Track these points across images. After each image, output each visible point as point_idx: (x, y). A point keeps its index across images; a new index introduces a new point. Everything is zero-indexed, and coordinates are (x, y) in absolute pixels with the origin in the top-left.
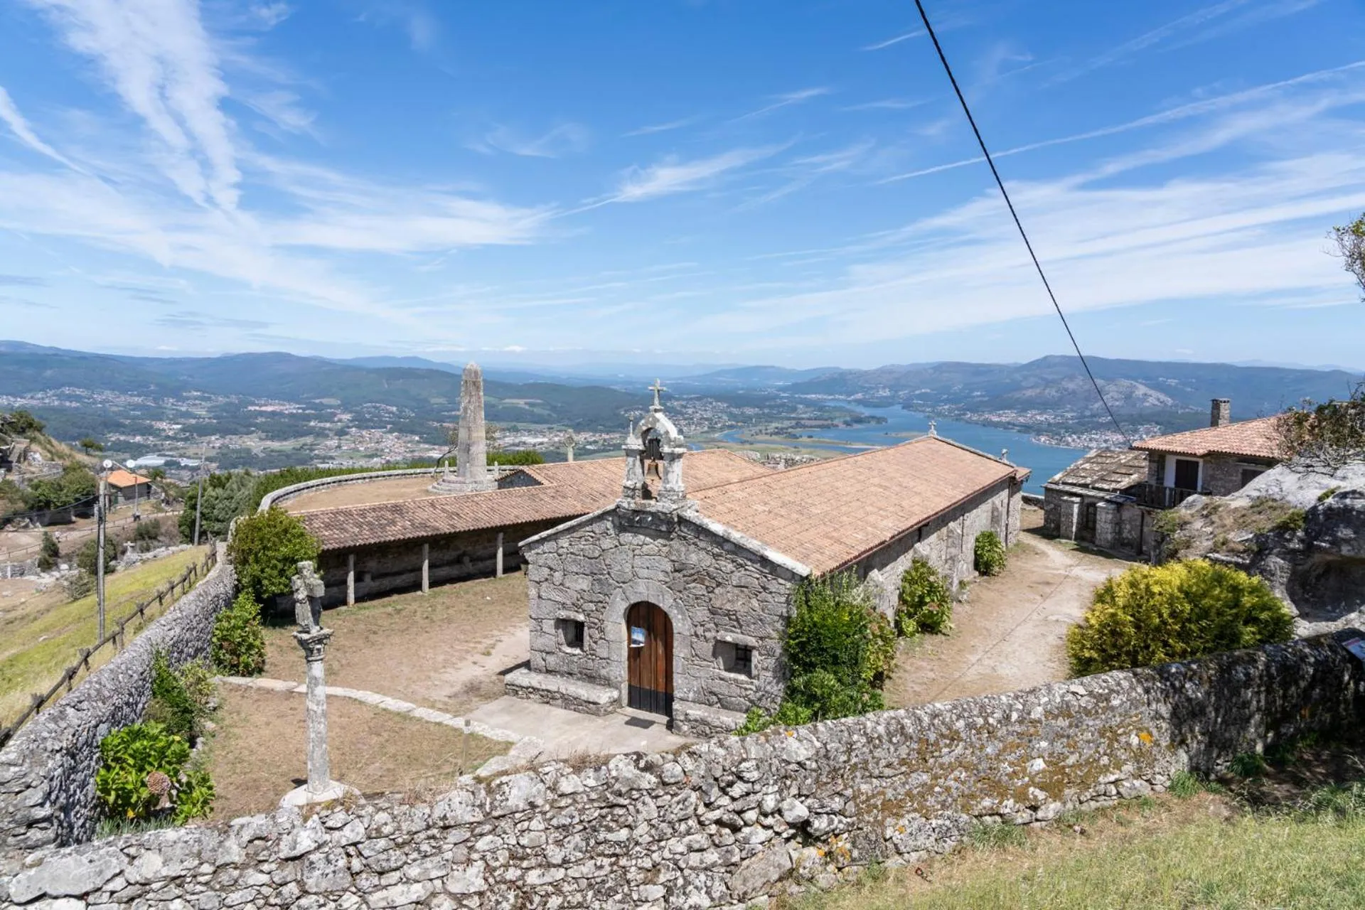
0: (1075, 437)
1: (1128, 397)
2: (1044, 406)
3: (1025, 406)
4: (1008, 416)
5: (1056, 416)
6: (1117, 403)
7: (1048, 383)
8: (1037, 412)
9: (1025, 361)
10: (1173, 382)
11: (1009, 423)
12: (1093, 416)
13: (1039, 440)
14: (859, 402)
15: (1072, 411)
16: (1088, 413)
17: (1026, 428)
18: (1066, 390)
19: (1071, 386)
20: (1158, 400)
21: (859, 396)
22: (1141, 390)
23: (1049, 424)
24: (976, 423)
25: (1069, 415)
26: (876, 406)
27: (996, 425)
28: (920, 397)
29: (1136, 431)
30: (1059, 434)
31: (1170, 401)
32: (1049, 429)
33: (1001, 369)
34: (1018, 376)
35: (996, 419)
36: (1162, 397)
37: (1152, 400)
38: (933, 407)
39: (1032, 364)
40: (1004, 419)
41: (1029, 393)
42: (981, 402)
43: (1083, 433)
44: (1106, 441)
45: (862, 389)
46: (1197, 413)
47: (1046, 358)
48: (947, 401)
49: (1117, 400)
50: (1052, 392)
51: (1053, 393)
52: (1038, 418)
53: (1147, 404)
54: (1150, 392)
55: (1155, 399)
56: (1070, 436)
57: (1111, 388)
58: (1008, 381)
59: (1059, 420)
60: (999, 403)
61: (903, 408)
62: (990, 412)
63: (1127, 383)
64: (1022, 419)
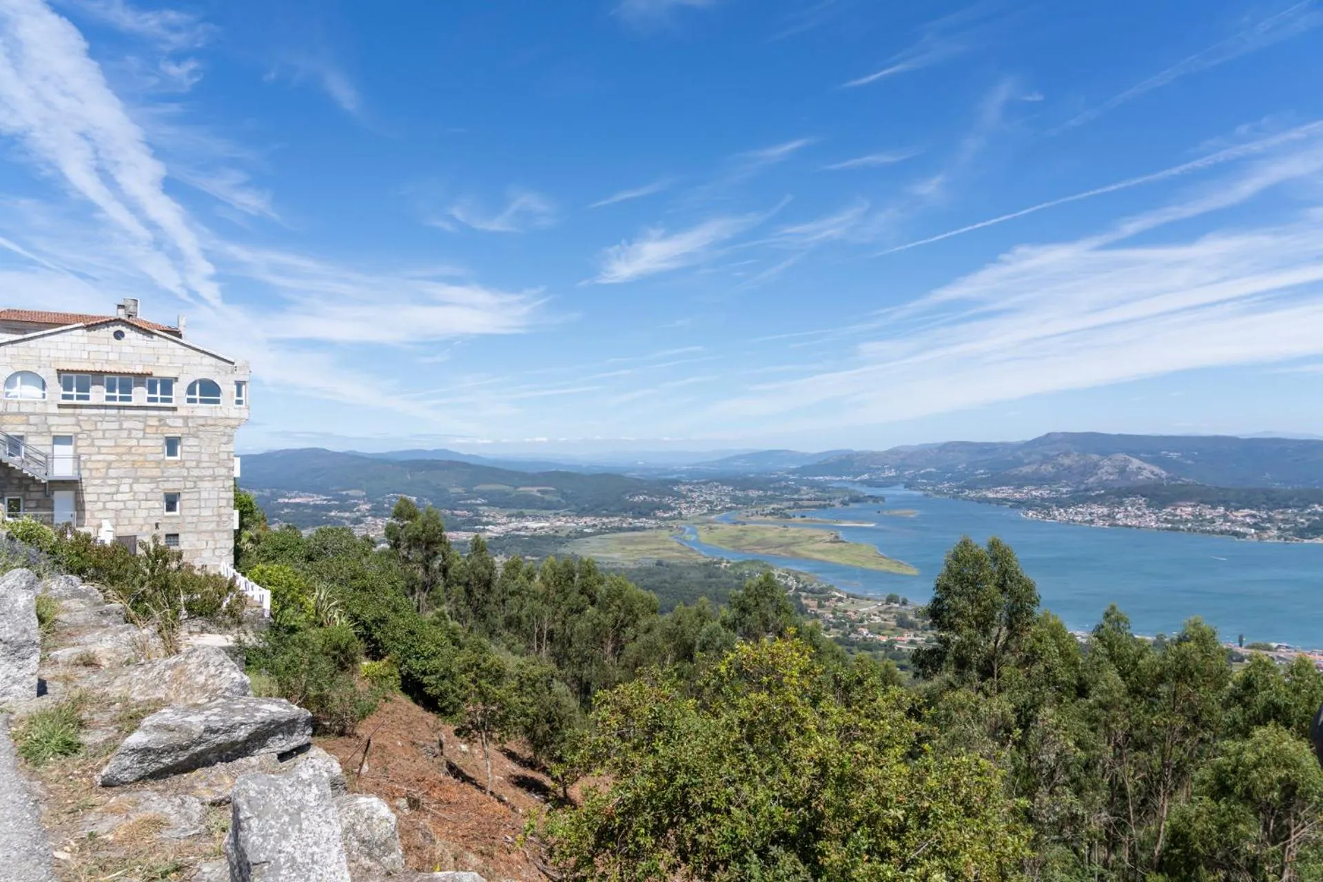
0: (1062, 510)
1: (1122, 471)
2: (1040, 481)
3: (1020, 482)
4: (1005, 492)
5: (1051, 491)
6: (1112, 477)
7: (1046, 459)
8: (1032, 487)
9: (1030, 439)
10: (1174, 455)
11: (1005, 499)
12: (1087, 490)
13: (1027, 514)
14: (863, 482)
15: (1067, 485)
16: (1082, 487)
17: (1019, 504)
18: (1062, 465)
19: (1067, 462)
20: (1152, 472)
21: (866, 476)
22: (1135, 463)
23: (1043, 499)
24: (972, 499)
25: (1064, 490)
26: (879, 486)
27: (989, 501)
28: (923, 476)
29: (1121, 504)
30: (1047, 508)
31: (1164, 474)
32: (1042, 505)
33: (1005, 446)
34: (1020, 453)
35: (991, 495)
36: (1156, 470)
37: (1146, 474)
38: (934, 486)
39: (1034, 441)
40: (999, 496)
41: (1026, 470)
42: (982, 479)
43: (1070, 507)
44: (1091, 514)
45: (869, 470)
46: (1187, 485)
47: (1048, 435)
48: (949, 480)
49: (1111, 474)
50: (1047, 469)
51: (1049, 468)
52: (1034, 493)
53: (1140, 477)
54: (1145, 465)
55: (1148, 472)
56: (1058, 510)
57: (1106, 462)
58: (1010, 458)
59: (1053, 494)
60: (996, 481)
61: (905, 487)
62: (988, 489)
63: (1121, 456)
64: (1017, 496)
